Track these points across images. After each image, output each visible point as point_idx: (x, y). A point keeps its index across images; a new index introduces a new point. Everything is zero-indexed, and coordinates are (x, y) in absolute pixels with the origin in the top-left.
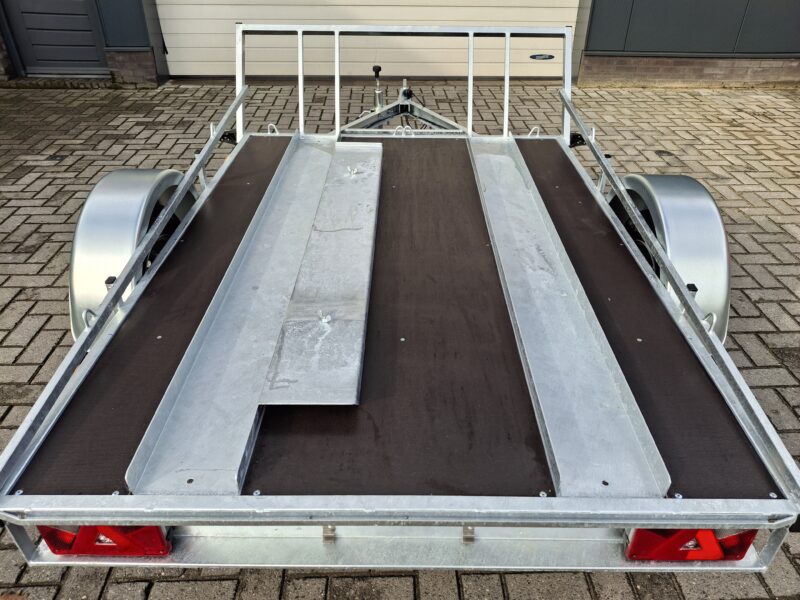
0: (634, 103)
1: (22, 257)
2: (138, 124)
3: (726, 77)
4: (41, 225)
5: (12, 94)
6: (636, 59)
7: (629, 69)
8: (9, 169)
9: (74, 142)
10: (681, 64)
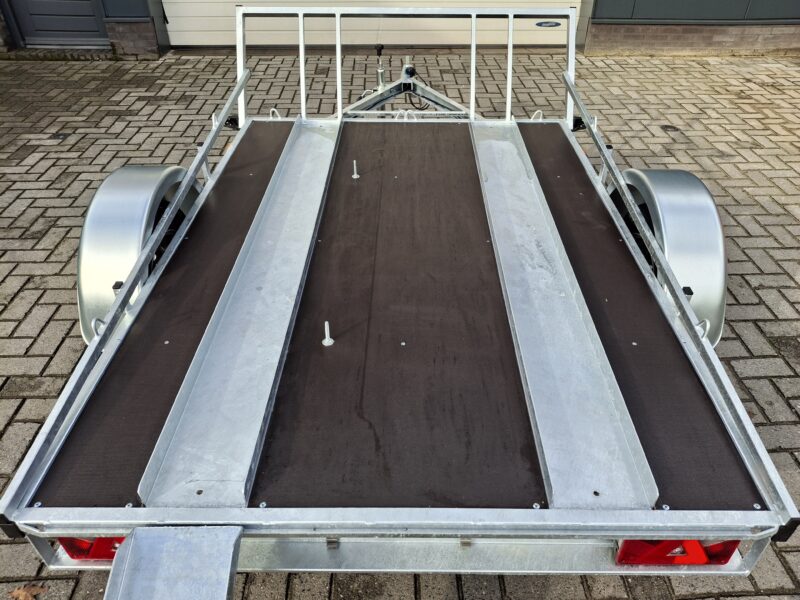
0: (641, 73)
1: (29, 244)
2: (140, 99)
3: (736, 44)
4: (47, 209)
5: (12, 66)
6: (644, 27)
7: (636, 37)
8: (13, 149)
9: (77, 118)
10: (690, 32)
